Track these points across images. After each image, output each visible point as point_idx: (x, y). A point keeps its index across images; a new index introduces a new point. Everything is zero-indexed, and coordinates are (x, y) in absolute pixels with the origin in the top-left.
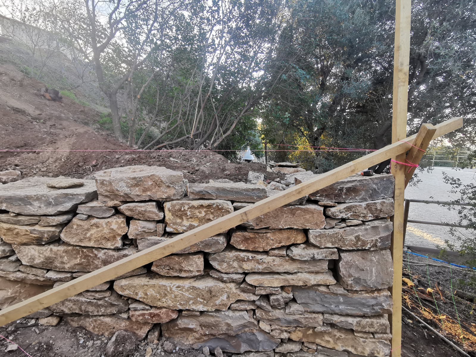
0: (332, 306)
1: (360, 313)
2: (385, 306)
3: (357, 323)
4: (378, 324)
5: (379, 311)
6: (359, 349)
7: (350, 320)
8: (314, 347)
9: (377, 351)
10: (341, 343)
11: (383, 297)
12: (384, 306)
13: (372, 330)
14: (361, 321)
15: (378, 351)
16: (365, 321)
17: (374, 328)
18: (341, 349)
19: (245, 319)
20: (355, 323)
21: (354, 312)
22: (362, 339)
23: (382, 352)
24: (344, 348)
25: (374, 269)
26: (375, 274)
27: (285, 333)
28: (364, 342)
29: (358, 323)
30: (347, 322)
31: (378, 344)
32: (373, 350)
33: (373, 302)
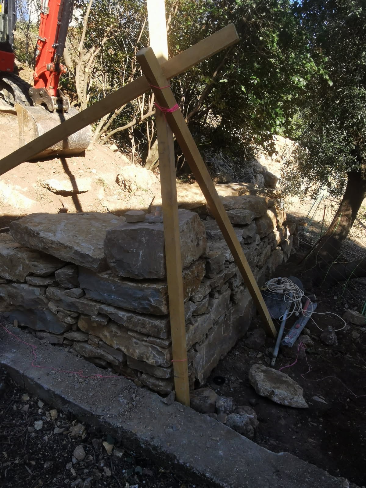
0: (105, 295)
1: (130, 307)
2: (153, 302)
3: (127, 317)
4: (150, 325)
5: (147, 306)
6: (131, 350)
7: (121, 314)
8: (96, 341)
9: (146, 355)
10: (116, 341)
11: (151, 290)
12: (151, 302)
13: (144, 331)
14: (132, 317)
15: (148, 355)
16: (137, 318)
17: (146, 329)
18: (116, 347)
19: (36, 295)
20: (125, 318)
21: (125, 305)
22: (134, 340)
23: (153, 359)
24: (118, 347)
25: (141, 252)
26: (142, 258)
27: (69, 318)
28: (136, 343)
29: (129, 318)
30: (117, 314)
31: (150, 349)
32: (143, 354)
33: (140, 294)
